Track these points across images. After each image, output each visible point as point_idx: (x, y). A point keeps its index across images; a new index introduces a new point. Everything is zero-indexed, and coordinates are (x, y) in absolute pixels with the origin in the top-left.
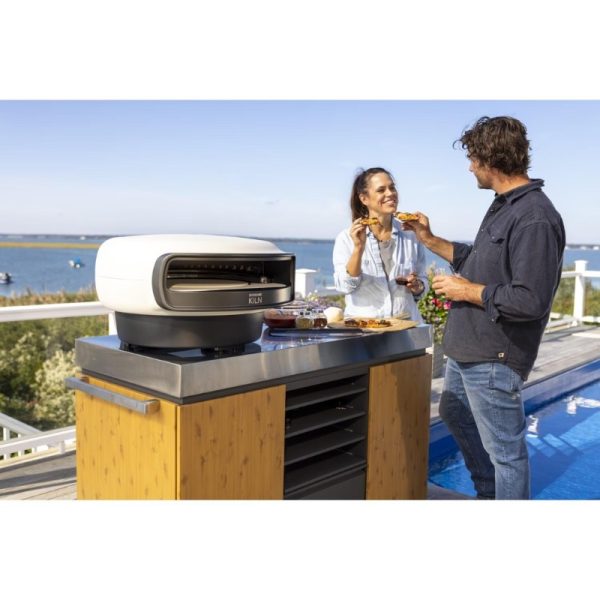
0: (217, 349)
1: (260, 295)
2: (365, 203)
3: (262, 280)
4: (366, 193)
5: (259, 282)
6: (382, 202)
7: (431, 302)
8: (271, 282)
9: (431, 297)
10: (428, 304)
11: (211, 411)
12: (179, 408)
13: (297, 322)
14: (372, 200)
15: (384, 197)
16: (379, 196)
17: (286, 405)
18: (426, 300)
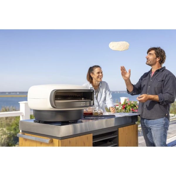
0: (70, 122)
1: (84, 103)
2: (92, 76)
3: (83, 99)
4: (93, 73)
5: (82, 100)
6: (98, 77)
7: (131, 110)
8: (85, 99)
9: (131, 108)
10: (130, 110)
11: (70, 142)
12: (60, 141)
13: (93, 113)
14: (95, 76)
15: (99, 75)
16: (97, 75)
17: (93, 141)
18: (129, 109)
